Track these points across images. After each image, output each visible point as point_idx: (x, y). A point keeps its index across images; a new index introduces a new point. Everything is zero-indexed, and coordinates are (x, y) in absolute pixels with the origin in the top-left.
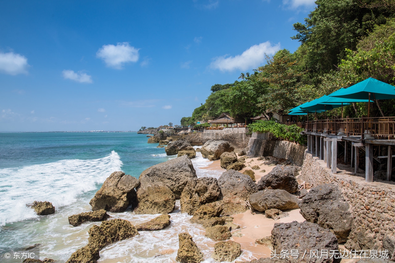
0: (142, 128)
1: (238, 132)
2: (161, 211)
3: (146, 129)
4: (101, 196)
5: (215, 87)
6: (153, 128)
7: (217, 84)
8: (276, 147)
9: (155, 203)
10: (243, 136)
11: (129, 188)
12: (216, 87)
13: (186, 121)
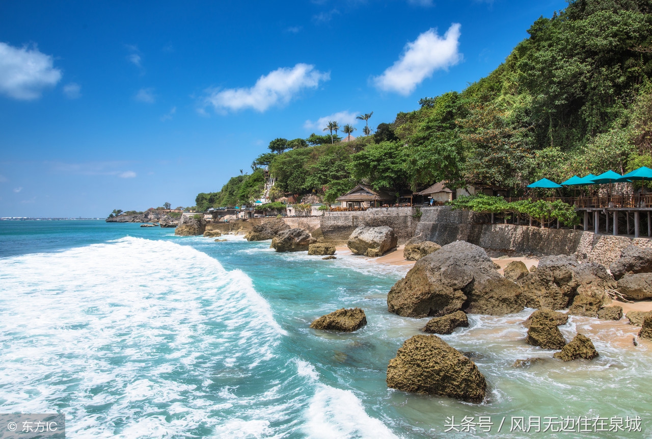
0: (114, 212)
1: (398, 214)
2: (512, 309)
3: (122, 213)
4: (429, 296)
5: (276, 142)
6: (134, 213)
7: (279, 138)
8: (485, 233)
9: (503, 299)
10: (409, 219)
11: (465, 282)
12: (278, 143)
13: (206, 199)
